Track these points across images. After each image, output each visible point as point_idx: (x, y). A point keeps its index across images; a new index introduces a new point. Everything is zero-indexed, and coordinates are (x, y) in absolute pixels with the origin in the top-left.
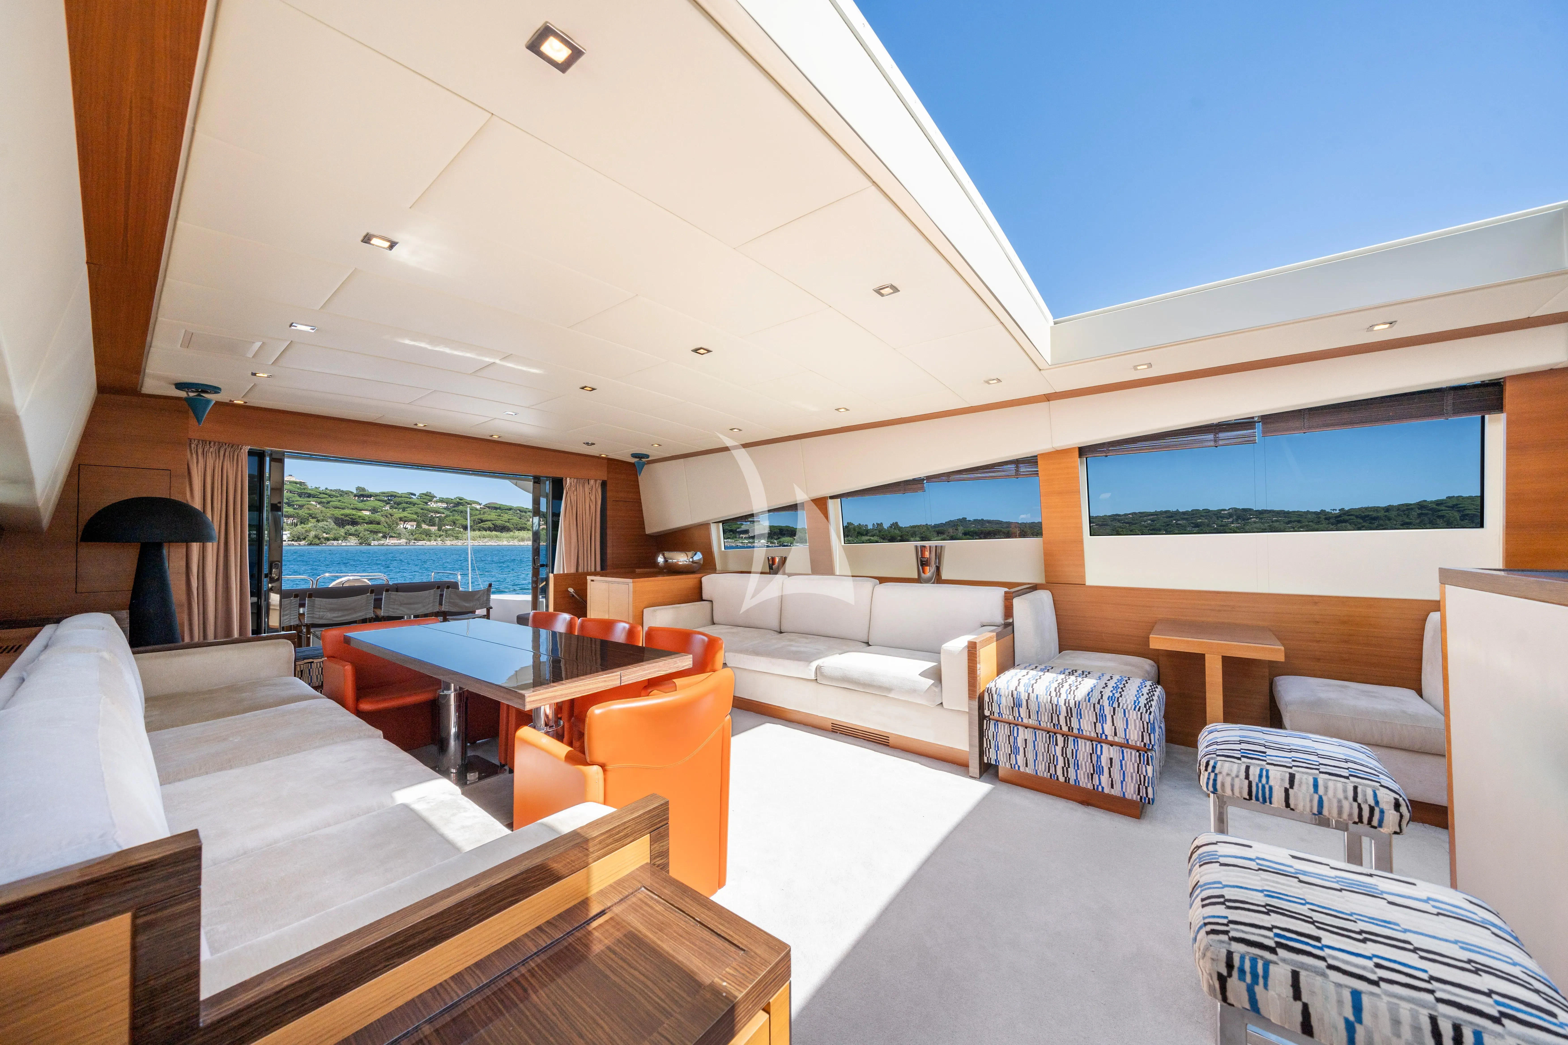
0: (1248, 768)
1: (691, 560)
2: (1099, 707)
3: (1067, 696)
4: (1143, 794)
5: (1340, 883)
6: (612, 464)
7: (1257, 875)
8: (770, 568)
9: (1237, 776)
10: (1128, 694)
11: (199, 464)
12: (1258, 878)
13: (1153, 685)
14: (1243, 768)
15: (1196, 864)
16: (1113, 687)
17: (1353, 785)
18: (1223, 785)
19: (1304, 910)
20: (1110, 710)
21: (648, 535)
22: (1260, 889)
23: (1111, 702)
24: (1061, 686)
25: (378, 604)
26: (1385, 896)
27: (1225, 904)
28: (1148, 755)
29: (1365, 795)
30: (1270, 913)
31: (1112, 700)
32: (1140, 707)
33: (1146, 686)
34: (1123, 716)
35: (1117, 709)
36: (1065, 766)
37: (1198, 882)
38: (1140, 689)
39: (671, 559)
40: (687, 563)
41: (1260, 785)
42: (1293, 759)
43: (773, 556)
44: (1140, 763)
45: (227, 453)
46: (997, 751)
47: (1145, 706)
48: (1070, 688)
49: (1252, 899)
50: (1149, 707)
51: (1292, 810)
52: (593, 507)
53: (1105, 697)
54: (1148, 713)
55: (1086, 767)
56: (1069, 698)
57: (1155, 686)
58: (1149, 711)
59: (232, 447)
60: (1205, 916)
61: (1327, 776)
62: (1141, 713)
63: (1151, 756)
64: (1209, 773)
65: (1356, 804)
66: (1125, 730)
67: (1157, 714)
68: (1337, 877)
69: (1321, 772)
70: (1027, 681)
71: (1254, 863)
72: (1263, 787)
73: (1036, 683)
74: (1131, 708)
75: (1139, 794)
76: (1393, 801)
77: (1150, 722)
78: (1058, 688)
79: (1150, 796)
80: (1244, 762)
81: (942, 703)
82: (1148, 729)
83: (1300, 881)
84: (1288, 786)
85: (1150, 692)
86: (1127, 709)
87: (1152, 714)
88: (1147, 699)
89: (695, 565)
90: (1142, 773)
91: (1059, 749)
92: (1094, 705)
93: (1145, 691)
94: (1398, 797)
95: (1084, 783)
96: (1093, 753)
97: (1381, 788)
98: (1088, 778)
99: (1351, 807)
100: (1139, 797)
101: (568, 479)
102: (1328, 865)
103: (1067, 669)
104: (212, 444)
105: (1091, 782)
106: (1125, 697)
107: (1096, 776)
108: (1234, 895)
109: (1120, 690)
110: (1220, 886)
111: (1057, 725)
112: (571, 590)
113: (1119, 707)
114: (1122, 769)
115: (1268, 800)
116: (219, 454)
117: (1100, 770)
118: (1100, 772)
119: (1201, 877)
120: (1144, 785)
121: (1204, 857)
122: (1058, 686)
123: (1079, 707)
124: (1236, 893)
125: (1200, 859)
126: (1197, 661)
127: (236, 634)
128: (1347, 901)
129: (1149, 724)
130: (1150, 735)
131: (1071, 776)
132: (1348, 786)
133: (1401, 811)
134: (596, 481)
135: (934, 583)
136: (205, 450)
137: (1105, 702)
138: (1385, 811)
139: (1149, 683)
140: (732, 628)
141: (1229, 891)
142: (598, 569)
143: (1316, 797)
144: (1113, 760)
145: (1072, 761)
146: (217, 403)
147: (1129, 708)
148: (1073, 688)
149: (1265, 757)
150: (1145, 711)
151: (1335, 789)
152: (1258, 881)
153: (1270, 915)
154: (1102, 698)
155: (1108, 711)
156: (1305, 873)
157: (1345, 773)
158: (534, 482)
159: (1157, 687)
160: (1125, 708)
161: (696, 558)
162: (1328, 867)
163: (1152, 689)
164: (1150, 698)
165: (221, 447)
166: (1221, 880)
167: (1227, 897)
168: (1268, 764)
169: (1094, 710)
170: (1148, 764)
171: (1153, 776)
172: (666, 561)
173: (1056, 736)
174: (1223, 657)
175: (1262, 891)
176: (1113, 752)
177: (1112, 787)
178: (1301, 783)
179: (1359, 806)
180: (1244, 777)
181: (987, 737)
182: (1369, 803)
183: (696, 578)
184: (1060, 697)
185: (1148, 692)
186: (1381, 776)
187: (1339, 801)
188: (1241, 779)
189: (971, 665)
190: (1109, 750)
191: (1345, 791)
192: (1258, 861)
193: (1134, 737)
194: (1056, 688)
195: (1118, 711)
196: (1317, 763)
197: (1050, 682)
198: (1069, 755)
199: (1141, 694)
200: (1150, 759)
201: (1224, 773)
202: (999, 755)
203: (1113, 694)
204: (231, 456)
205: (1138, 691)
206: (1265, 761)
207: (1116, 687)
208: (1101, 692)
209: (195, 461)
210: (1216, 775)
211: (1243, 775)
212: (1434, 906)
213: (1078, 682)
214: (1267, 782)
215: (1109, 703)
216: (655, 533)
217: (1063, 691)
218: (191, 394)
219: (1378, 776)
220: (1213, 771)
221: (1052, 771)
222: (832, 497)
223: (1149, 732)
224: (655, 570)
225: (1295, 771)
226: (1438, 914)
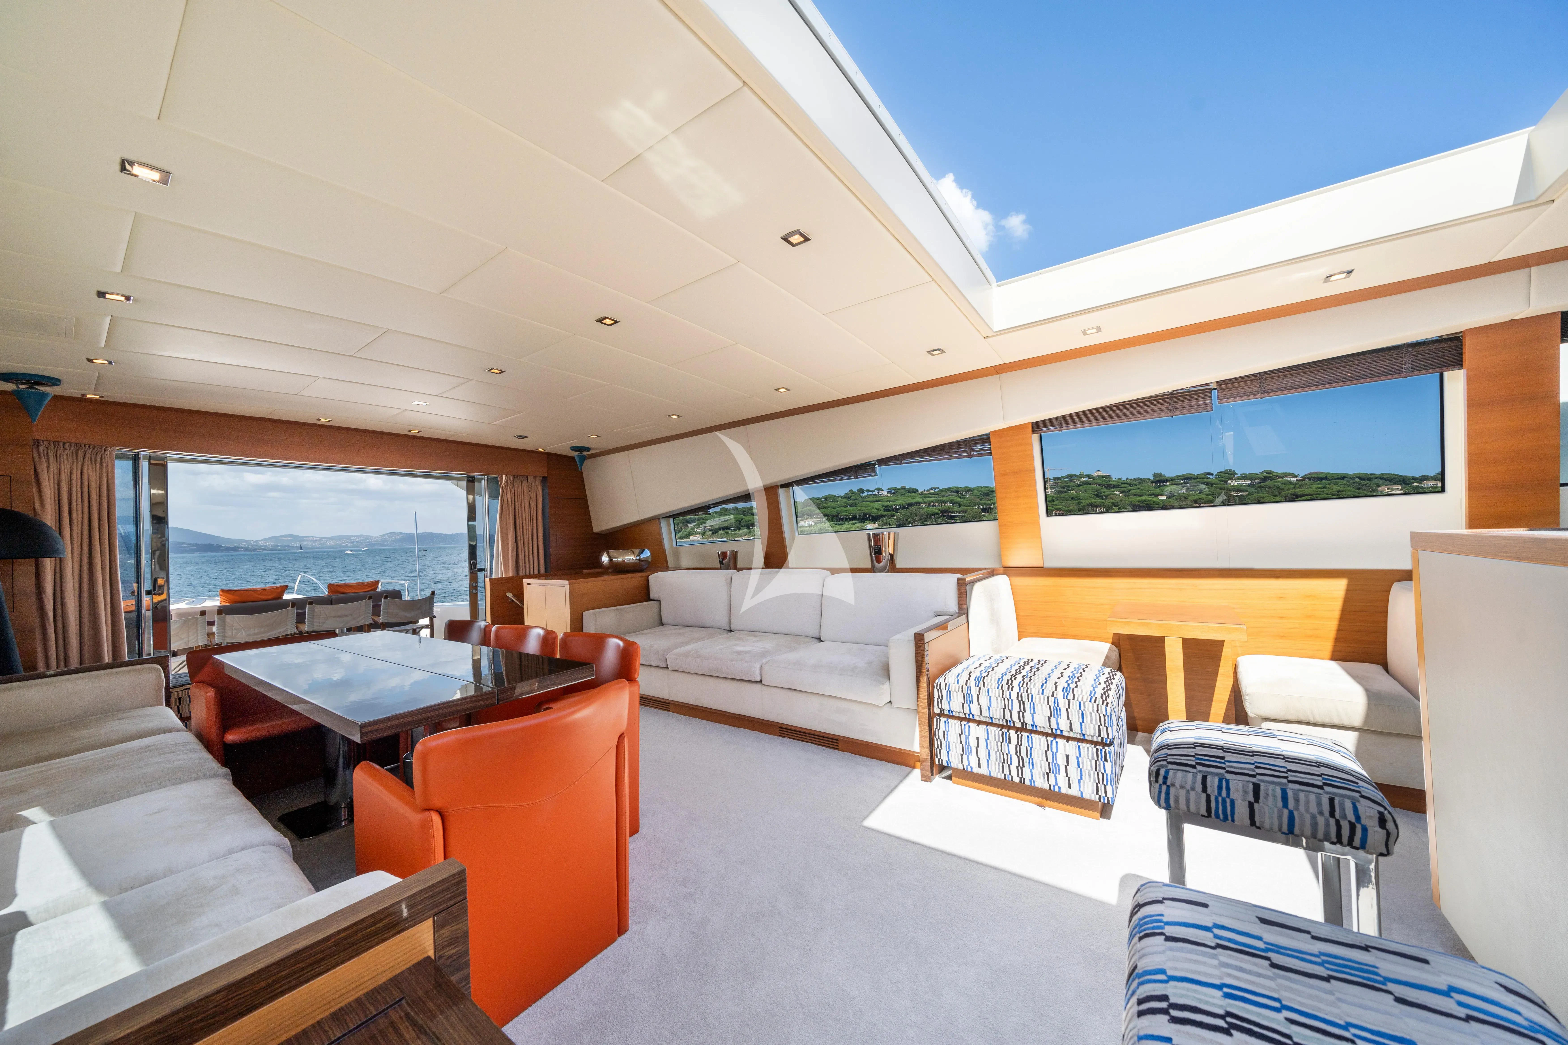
0: (1204, 778)
1: (638, 558)
2: (1053, 700)
3: (1020, 689)
4: (1101, 793)
5: (1327, 965)
6: (552, 459)
7: (1214, 957)
8: (720, 564)
9: (1193, 789)
10: (1084, 684)
11: (51, 470)
12: (1215, 962)
13: (1112, 672)
14: (1199, 777)
15: (1135, 935)
16: (1069, 677)
17: (1328, 796)
18: (1177, 800)
19: (1278, 1022)
20: (1065, 703)
21: (596, 534)
22: (1217, 982)
23: (1066, 694)
24: (1014, 678)
25: (300, 618)
26: (1390, 986)
27: (1168, 1014)
28: (1106, 750)
29: (1343, 809)
30: (1233, 1031)
31: (1066, 691)
32: (1096, 698)
33: (1103, 674)
34: (1078, 708)
35: (1071, 701)
36: (1019, 765)
37: (1136, 967)
38: (1097, 678)
39: (616, 558)
40: (633, 561)
41: (1220, 799)
42: (1256, 764)
43: (724, 550)
44: (1098, 760)
45: (88, 456)
46: (948, 752)
47: (1102, 697)
48: (1023, 680)
49: (1207, 1003)
50: (1106, 697)
51: (1259, 828)
52: (533, 506)
53: (1060, 689)
54: (1105, 704)
55: (1041, 766)
56: (1022, 691)
57: (1114, 673)
58: (1105, 702)
59: (94, 448)
60: (1142, 1033)
61: (1297, 786)
62: (1098, 705)
63: (1109, 751)
64: (1160, 786)
65: (1334, 820)
66: (1081, 724)
67: (1116, 704)
68: (1322, 954)
69: (1290, 782)
70: (978, 674)
71: (1210, 935)
72: (1224, 801)
73: (987, 676)
74: (1087, 699)
75: (1097, 793)
76: (1378, 815)
77: (1107, 714)
78: (1010, 681)
79: (1110, 795)
80: (1200, 771)
81: (891, 702)
82: (1104, 722)
83: (1274, 965)
84: (1252, 800)
85: (1108, 681)
86: (1082, 700)
87: (1109, 705)
88: (1104, 689)
89: (643, 562)
90: (1100, 771)
91: (1012, 747)
92: (1048, 698)
93: (1103, 679)
94: (1382, 810)
95: (1041, 783)
96: (1048, 750)
97: (1361, 799)
98: (1044, 777)
99: (1327, 825)
100: (1097, 796)
101: (504, 476)
102: (1308, 932)
103: (1023, 659)
104: (67, 445)
105: (1047, 781)
106: (1081, 687)
107: (1052, 776)
108: (1182, 996)
109: (1076, 680)
110: (1162, 977)
111: (1010, 721)
112: (510, 595)
113: (1074, 699)
114: (1079, 766)
115: (1229, 818)
116: (77, 457)
117: (1056, 768)
118: (1056, 771)
119: (1140, 958)
120: (1103, 783)
121: (1146, 923)
122: (1011, 679)
123: (1032, 701)
124: (1184, 992)
125: (1141, 926)
126: (1158, 643)
127: (107, 658)
128: (1339, 999)
129: (1106, 716)
130: (1107, 728)
131: (1026, 776)
132: (1323, 799)
133: (1387, 827)
134: (535, 477)
135: (888, 572)
136: (59, 453)
137: (1060, 694)
138: (1369, 828)
139: (1107, 670)
140: (679, 629)
141: (1176, 987)
142: (542, 571)
143: (1286, 812)
144: (1069, 758)
145: (1026, 760)
146: (56, 397)
147: (1085, 700)
148: (1027, 680)
149: (1224, 763)
150: (1101, 703)
151: (1307, 802)
152: (1215, 967)
153: (1231, 1035)
154: (1056, 690)
155: (1063, 703)
156: (1279, 949)
157: (1318, 781)
158: (468, 481)
159: (1116, 675)
160: (1080, 699)
161: (643, 556)
162: (1309, 936)
163: (1110, 677)
164: (1107, 687)
165: (78, 450)
166: (1165, 967)
167: (1173, 1000)
168: (1228, 772)
169: (1048, 704)
170: (1106, 760)
171: (1112, 774)
172: (611, 560)
173: (1010, 733)
174: (1183, 639)
175: (1219, 987)
176: (1070, 748)
177: (1069, 787)
178: (1267, 795)
179: (1338, 823)
180: (1201, 790)
181: (937, 737)
182: (1349, 819)
183: (642, 577)
184: (1012, 690)
185: (1106, 680)
186: (1361, 783)
187: (1313, 817)
188: (1197, 793)
189: (919, 659)
190: (1065, 746)
191: (1319, 804)
192: (1216, 931)
193: (1091, 731)
194: (1008, 681)
195: (1073, 704)
196: (1285, 770)
197: (1002, 674)
198: (1024, 754)
199: (1098, 683)
200: (1108, 755)
201: (1178, 785)
202: (951, 756)
203: (1069, 685)
204: (93, 459)
205: (1095, 680)
206: (1224, 768)
207: (1072, 677)
208: (1056, 683)
209: (45, 466)
210: (1168, 787)
211: (1199, 787)
212: (1460, 1004)
213: (1033, 673)
214: (1228, 795)
215: (1064, 695)
216: (603, 531)
217: (1015, 683)
218: (22, 387)
219: (1357, 783)
220: (1165, 783)
221: (1006, 771)
222: (783, 486)
223: (1107, 725)
224: (600, 570)
225: (1259, 780)
226: (1468, 1019)
